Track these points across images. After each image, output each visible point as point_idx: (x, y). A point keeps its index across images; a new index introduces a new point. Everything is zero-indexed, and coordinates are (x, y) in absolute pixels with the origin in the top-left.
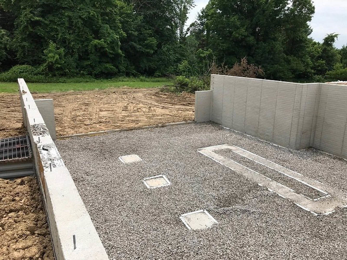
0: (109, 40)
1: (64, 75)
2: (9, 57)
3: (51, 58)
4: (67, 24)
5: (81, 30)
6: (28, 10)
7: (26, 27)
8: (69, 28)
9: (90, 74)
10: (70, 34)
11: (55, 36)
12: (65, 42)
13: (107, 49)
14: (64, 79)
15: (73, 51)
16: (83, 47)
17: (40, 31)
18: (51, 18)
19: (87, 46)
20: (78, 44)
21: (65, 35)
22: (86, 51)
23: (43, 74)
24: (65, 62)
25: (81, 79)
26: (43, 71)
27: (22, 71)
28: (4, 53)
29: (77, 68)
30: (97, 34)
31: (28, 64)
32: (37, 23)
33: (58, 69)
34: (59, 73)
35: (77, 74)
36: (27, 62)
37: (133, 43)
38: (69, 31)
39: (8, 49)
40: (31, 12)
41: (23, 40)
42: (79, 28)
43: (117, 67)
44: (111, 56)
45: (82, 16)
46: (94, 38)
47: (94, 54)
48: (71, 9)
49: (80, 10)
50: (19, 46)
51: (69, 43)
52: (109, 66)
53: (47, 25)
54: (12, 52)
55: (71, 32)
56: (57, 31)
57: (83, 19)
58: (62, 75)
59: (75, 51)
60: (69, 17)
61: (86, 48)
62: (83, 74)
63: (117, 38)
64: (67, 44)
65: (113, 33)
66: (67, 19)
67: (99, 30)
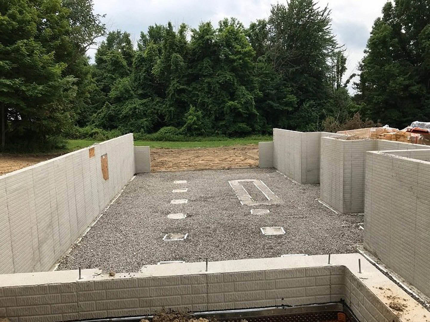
0: (243, 100)
1: (201, 134)
2: (160, 120)
3: (190, 119)
4: (206, 90)
5: (218, 93)
6: (176, 80)
7: (173, 95)
8: (208, 93)
9: (225, 134)
10: (208, 98)
11: (196, 100)
12: (204, 106)
13: (240, 110)
14: (200, 138)
15: (210, 113)
16: (219, 108)
17: (184, 97)
18: (194, 85)
19: (223, 107)
20: (215, 106)
21: (204, 99)
22: (223, 112)
23: (183, 134)
24: (202, 123)
25: (215, 138)
26: (183, 131)
27: (167, 132)
28: (157, 117)
29: (213, 128)
30: (233, 96)
31: (173, 125)
32: (182, 91)
33: (196, 129)
34: (197, 133)
35: (213, 134)
36: (172, 124)
37: (270, 102)
38: (208, 95)
39: (159, 114)
40: (178, 82)
41: (171, 106)
42: (216, 92)
43: (252, 126)
44: (245, 116)
45: (219, 81)
46: (230, 100)
47: (229, 115)
48: (210, 76)
49: (218, 76)
50: (167, 111)
51: (208, 106)
52: (243, 125)
53: (191, 92)
54: (162, 116)
55: (210, 96)
56: (198, 95)
57: (220, 84)
58: (199, 135)
59: (212, 112)
60: (209, 83)
61: (222, 110)
62: (218, 134)
63: (251, 98)
64: (206, 107)
65: (248, 94)
66: (206, 85)
67: (235, 92)
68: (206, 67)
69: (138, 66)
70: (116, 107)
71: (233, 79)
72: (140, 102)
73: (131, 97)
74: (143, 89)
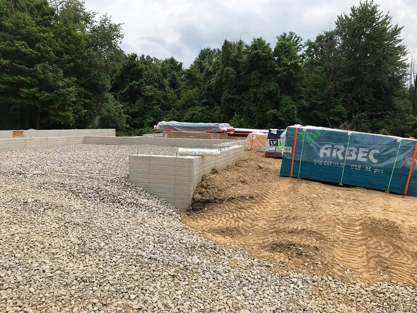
0: (285, 109)
4: (252, 99)
5: (263, 102)
6: (227, 91)
8: (255, 102)
10: (254, 106)
12: (249, 113)
13: (280, 118)
15: (255, 121)
18: (243, 94)
20: (259, 114)
21: (250, 107)
22: (266, 119)
30: (277, 106)
32: (232, 100)
38: (253, 104)
40: (229, 92)
42: (261, 101)
45: (264, 91)
46: (272, 108)
48: (257, 86)
49: (264, 86)
51: (253, 114)
53: (240, 100)
55: (255, 104)
56: (245, 104)
57: (264, 94)
60: (255, 94)
64: (251, 114)
65: (291, 103)
66: (253, 95)
67: (279, 101)
68: (254, 79)
69: (205, 79)
70: (181, 113)
71: (277, 90)
72: (200, 108)
73: (194, 105)
74: (207, 98)
